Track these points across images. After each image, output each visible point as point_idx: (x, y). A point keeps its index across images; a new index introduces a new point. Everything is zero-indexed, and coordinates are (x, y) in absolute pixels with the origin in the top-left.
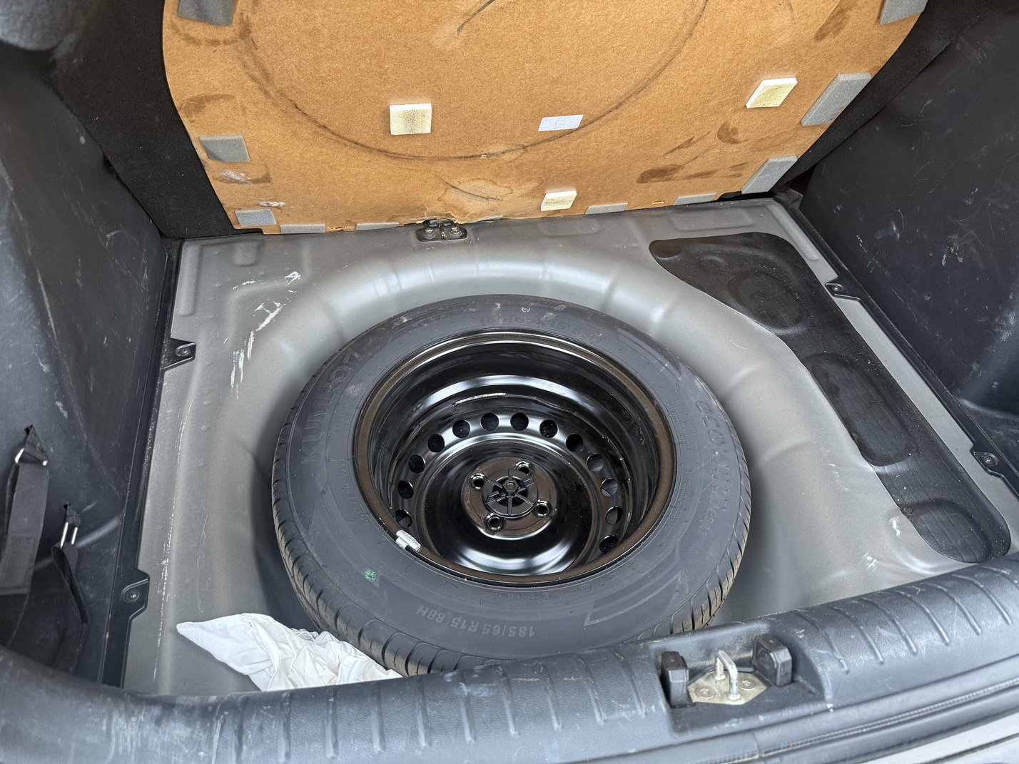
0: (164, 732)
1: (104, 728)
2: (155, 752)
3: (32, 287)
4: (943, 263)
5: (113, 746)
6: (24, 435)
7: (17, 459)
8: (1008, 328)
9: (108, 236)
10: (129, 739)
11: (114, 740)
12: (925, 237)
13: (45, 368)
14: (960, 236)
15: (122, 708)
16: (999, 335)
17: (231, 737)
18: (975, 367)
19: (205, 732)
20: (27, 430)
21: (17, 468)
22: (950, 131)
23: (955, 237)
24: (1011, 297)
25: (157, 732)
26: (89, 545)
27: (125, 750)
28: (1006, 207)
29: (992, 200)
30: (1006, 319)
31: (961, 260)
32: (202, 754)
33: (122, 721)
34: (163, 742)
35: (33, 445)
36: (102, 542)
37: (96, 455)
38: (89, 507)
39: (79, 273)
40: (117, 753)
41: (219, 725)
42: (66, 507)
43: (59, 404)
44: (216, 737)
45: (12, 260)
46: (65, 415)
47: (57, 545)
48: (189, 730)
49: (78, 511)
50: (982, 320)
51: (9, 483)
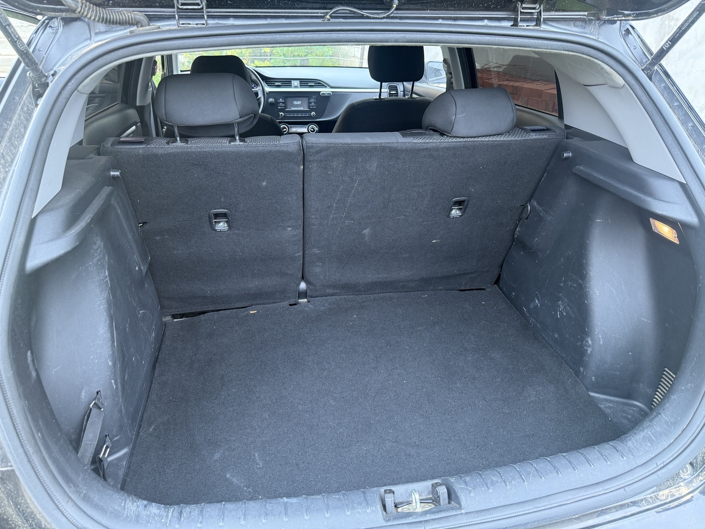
0: (148, 511)
1: (123, 505)
2: (143, 518)
3: (111, 327)
4: (559, 316)
5: (126, 512)
6: (96, 394)
7: (91, 406)
8: (589, 346)
9: (140, 312)
10: (132, 511)
11: (126, 510)
12: (549, 304)
13: (110, 364)
14: (562, 302)
15: (131, 498)
16: (586, 351)
17: (176, 514)
18: (582, 369)
19: (165, 512)
20: (97, 393)
21: (91, 409)
22: (548, 252)
23: (560, 302)
24: (587, 330)
25: (145, 510)
26: (113, 460)
27: (131, 515)
28: (575, 285)
29: (570, 283)
30: (587, 342)
31: (565, 314)
32: (163, 520)
33: (130, 504)
34: (147, 514)
35: (99, 400)
36: (119, 459)
37: (124, 411)
38: (117, 438)
39: (128, 326)
40: (127, 515)
41: (172, 510)
42: (106, 436)
43: (113, 381)
44: (170, 515)
45: (105, 314)
46: (115, 387)
47: (99, 456)
48: (158, 511)
49: (111, 440)
50: (579, 344)
51: (86, 417)
